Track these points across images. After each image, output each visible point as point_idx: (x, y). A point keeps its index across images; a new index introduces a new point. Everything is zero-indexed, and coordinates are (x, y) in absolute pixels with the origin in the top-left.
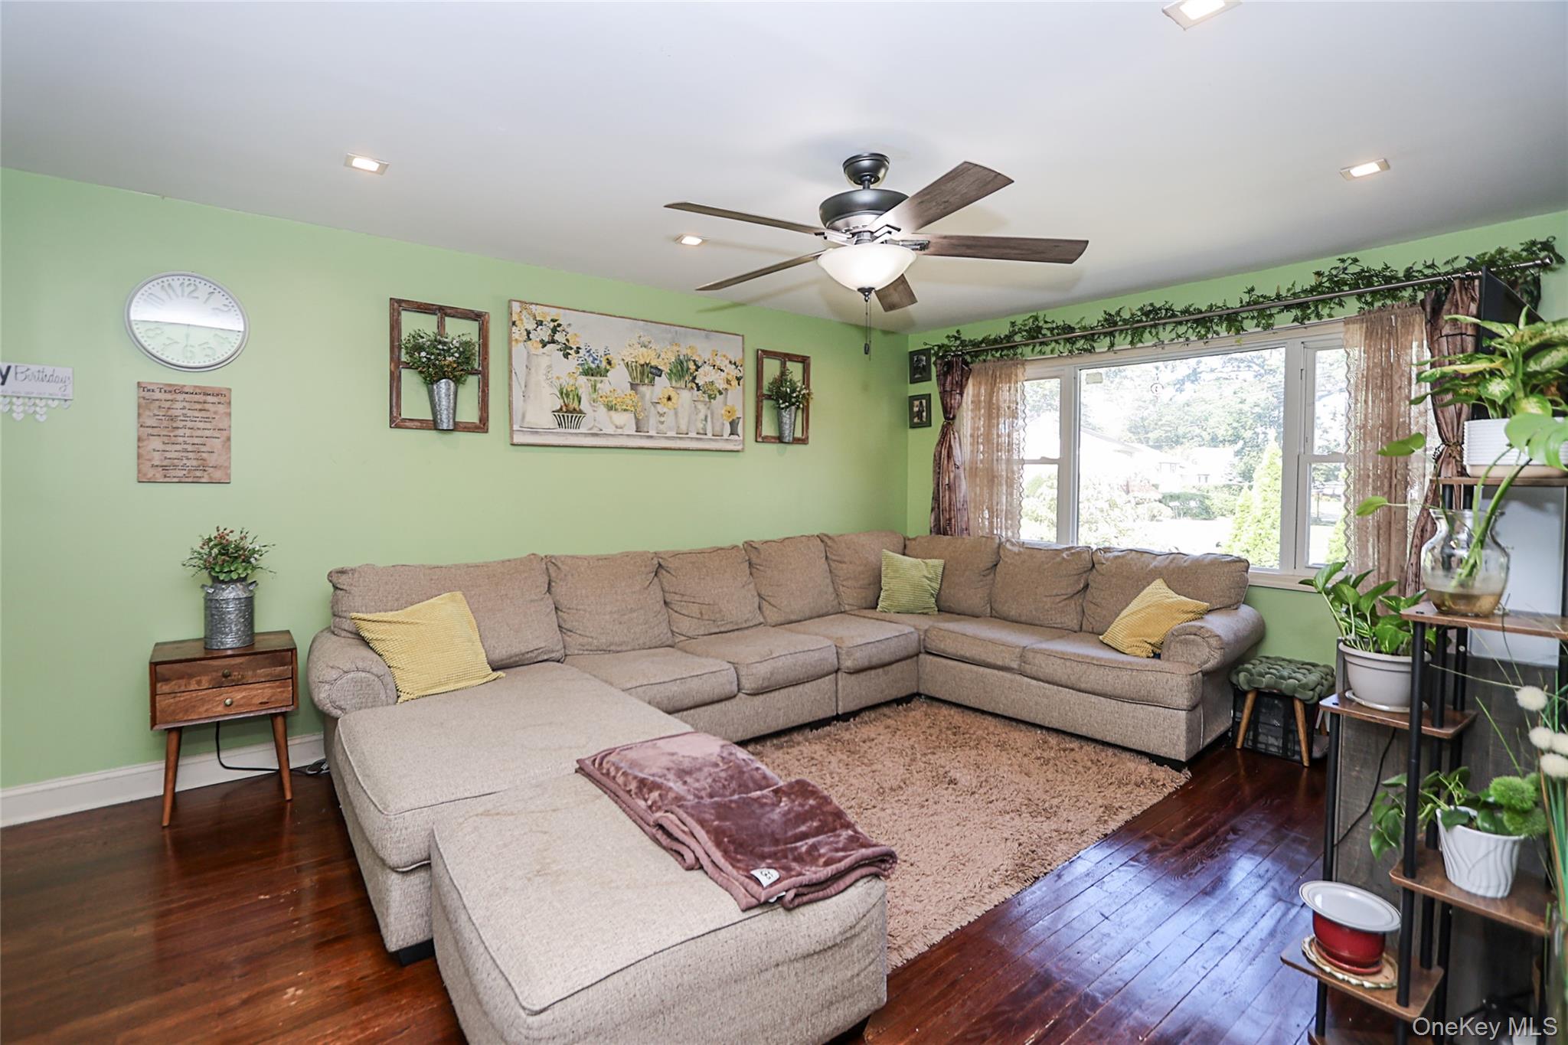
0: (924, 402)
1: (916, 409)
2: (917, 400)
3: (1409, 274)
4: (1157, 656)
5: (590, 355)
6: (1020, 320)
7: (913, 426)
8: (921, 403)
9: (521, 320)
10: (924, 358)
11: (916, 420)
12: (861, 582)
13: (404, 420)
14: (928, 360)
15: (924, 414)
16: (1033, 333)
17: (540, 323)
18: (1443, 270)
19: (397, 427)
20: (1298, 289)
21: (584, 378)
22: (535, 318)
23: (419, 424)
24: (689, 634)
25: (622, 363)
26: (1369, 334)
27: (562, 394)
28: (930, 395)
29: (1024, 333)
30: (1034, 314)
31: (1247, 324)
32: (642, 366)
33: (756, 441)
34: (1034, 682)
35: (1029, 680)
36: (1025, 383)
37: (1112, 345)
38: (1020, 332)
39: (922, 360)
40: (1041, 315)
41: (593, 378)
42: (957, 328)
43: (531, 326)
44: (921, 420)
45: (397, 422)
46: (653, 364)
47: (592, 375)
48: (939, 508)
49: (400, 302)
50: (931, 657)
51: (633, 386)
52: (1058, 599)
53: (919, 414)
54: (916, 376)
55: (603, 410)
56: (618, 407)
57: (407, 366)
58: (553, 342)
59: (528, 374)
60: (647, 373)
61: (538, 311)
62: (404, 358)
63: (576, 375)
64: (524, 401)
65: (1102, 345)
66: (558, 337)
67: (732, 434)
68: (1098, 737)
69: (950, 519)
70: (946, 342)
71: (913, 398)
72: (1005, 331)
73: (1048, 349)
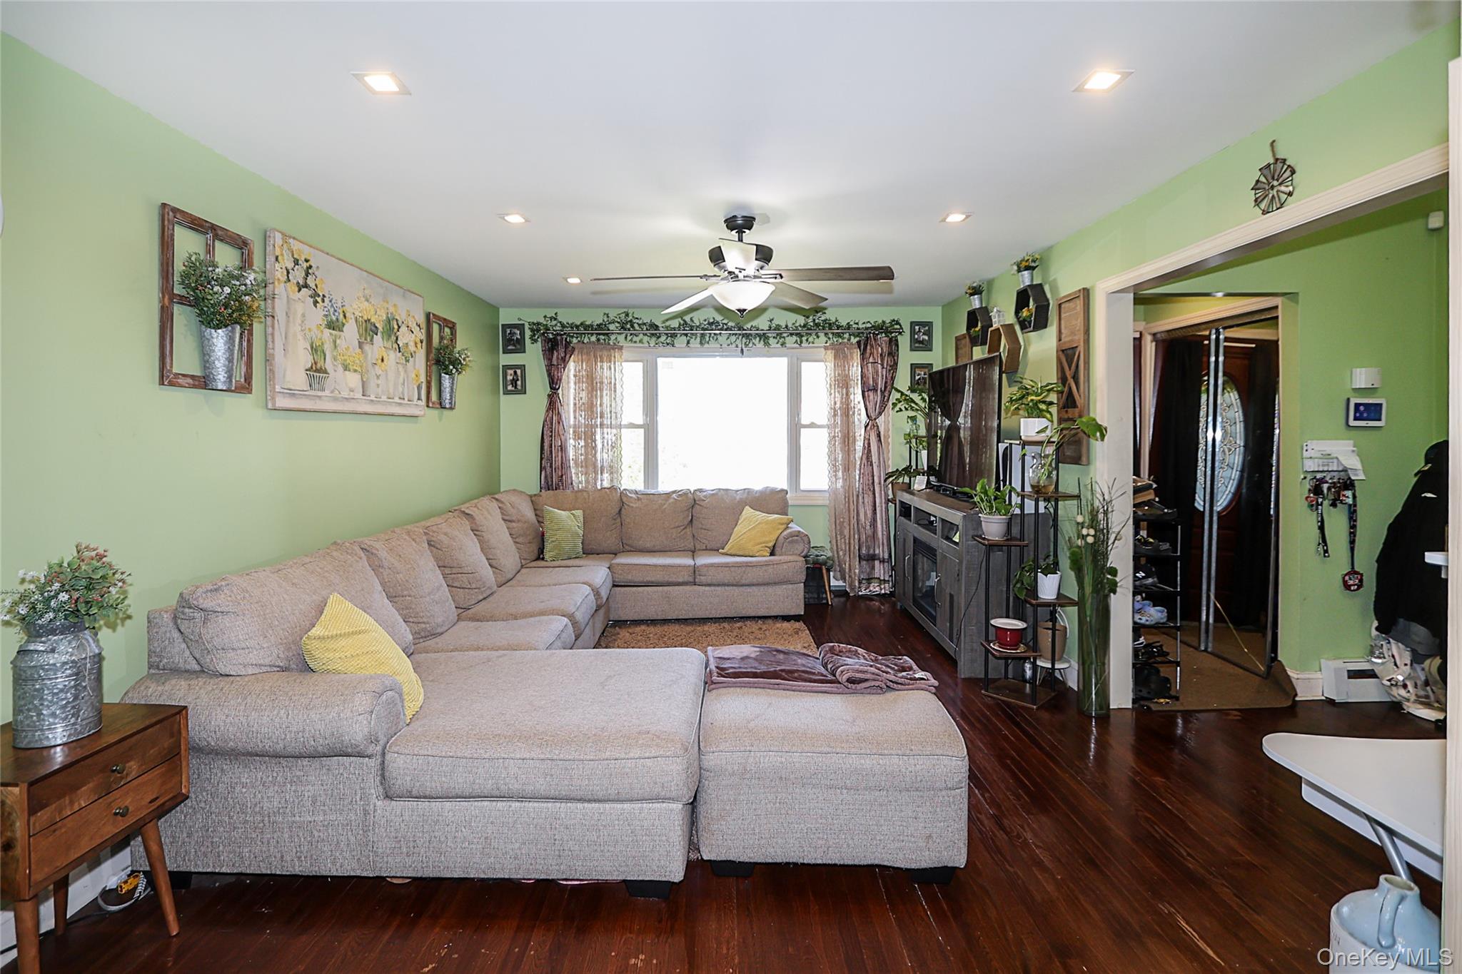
0: (519, 372)
1: (510, 378)
2: (512, 369)
3: (849, 326)
4: (772, 554)
5: (332, 306)
6: (613, 314)
7: (507, 392)
8: (515, 373)
9: (282, 255)
10: (518, 332)
11: (510, 388)
12: (529, 538)
13: (177, 375)
14: (522, 334)
15: (519, 383)
16: (627, 325)
17: (296, 262)
18: (861, 326)
19: (171, 384)
20: (797, 325)
21: (327, 331)
22: (293, 255)
23: (190, 381)
24: (464, 606)
25: (352, 316)
26: (835, 357)
27: (312, 348)
28: (524, 366)
29: (618, 325)
30: (626, 310)
31: (772, 341)
32: (366, 321)
33: (428, 406)
34: (707, 588)
35: (704, 588)
36: (623, 364)
37: (688, 342)
38: (613, 322)
39: (515, 333)
40: (630, 311)
41: (333, 332)
42: (556, 311)
43: (290, 265)
44: (516, 387)
45: (166, 377)
46: (372, 320)
47: (333, 329)
48: (551, 467)
49: (175, 210)
50: (619, 588)
51: (361, 345)
52: (679, 530)
53: (514, 382)
54: (509, 348)
55: (340, 368)
56: (351, 367)
57: (183, 300)
58: (306, 286)
59: (288, 322)
60: (369, 329)
61: (296, 246)
62: (178, 290)
63: (322, 328)
64: (285, 355)
65: (681, 341)
66: (310, 281)
67: (419, 399)
68: (753, 614)
69: (562, 476)
70: (542, 320)
71: (506, 367)
72: (599, 320)
73: (635, 339)
